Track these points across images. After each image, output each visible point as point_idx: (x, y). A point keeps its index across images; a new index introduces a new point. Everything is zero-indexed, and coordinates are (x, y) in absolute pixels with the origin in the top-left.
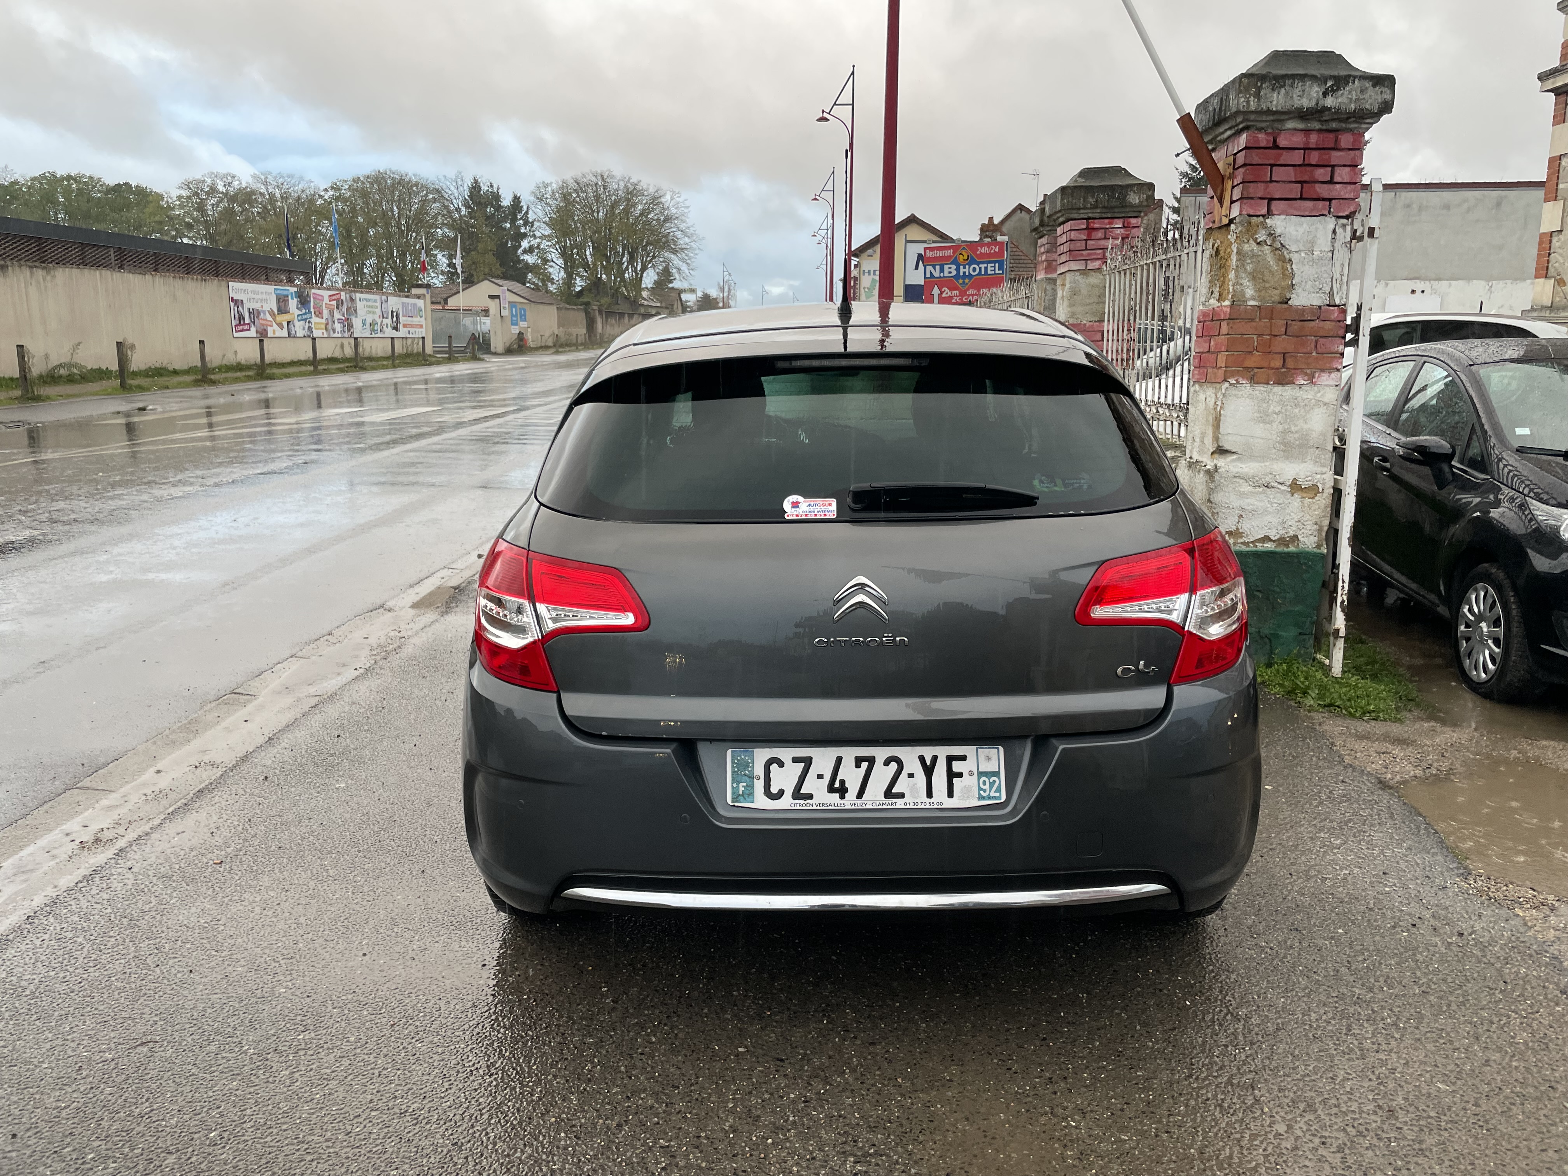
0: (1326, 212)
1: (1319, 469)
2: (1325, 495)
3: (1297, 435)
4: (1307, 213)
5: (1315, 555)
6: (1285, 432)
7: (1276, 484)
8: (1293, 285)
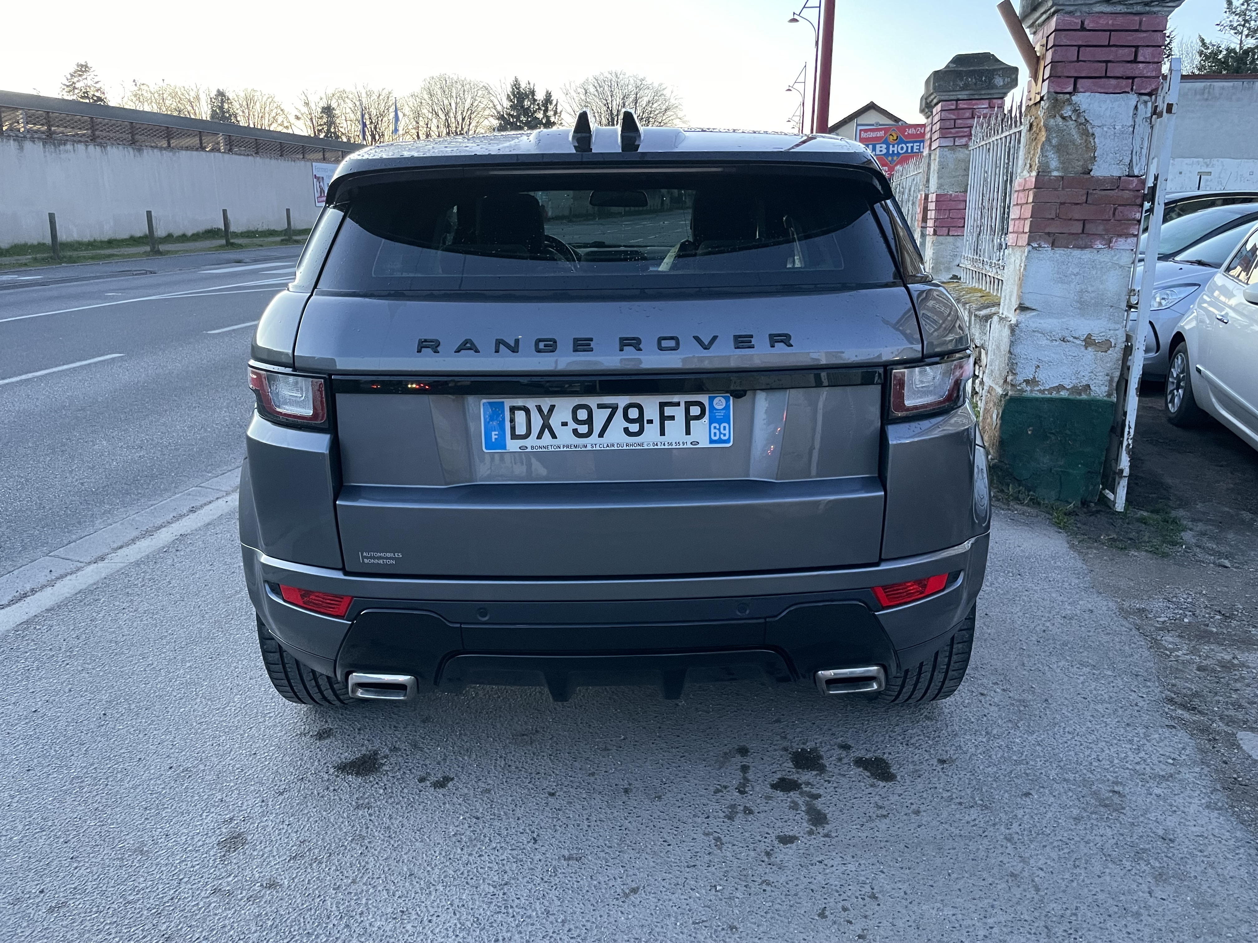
0: (1128, 90)
1: (1113, 326)
2: (1117, 349)
3: (1093, 295)
4: (1111, 91)
5: (1105, 403)
6: (1081, 291)
7: (1071, 339)
8: (1095, 157)
